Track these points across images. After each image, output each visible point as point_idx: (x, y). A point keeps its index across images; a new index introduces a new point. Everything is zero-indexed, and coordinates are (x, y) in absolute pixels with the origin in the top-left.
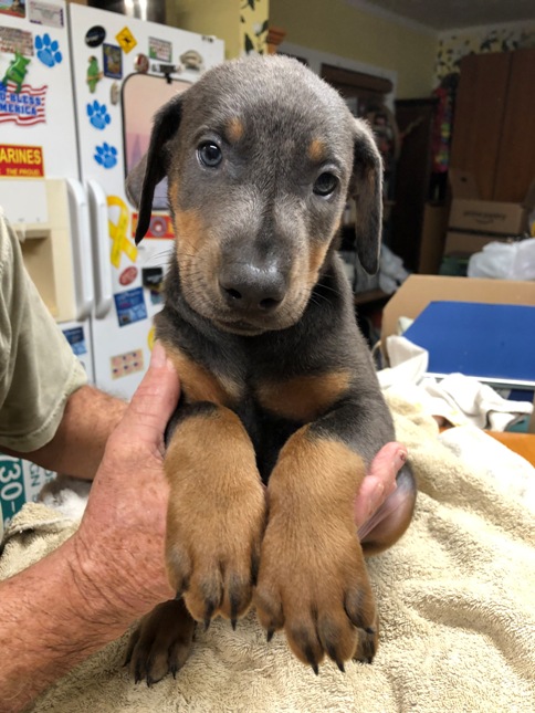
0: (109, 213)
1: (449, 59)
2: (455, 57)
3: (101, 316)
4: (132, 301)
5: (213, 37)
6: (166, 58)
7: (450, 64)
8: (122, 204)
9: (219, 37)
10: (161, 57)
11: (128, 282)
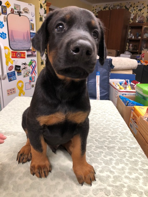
0: (5, 51)
1: (96, 12)
2: (97, 11)
3: (4, 79)
4: (12, 75)
5: (31, 4)
6: (19, 9)
7: (96, 13)
8: (8, 49)
9: (33, 4)
10: (17, 9)
11: (11, 70)
